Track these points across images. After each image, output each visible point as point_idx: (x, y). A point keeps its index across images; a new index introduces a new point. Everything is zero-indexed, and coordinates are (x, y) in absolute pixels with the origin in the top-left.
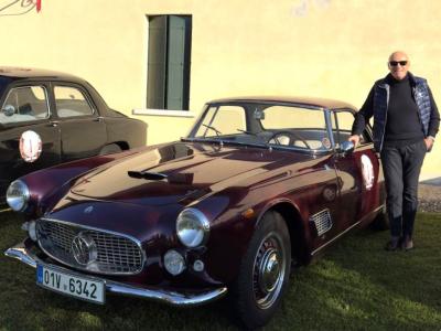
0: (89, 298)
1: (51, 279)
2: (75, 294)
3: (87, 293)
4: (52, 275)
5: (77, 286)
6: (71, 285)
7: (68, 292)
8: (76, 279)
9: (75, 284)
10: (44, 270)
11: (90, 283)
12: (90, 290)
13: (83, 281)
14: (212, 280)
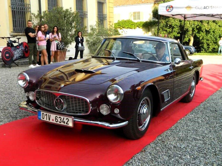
0: (65, 124)
1: (45, 117)
2: (58, 123)
3: (64, 122)
4: (46, 115)
5: (59, 119)
6: (56, 119)
7: (54, 122)
8: (58, 116)
9: (58, 119)
10: (42, 113)
11: (65, 118)
12: (66, 121)
13: (62, 117)
14: (121, 118)
